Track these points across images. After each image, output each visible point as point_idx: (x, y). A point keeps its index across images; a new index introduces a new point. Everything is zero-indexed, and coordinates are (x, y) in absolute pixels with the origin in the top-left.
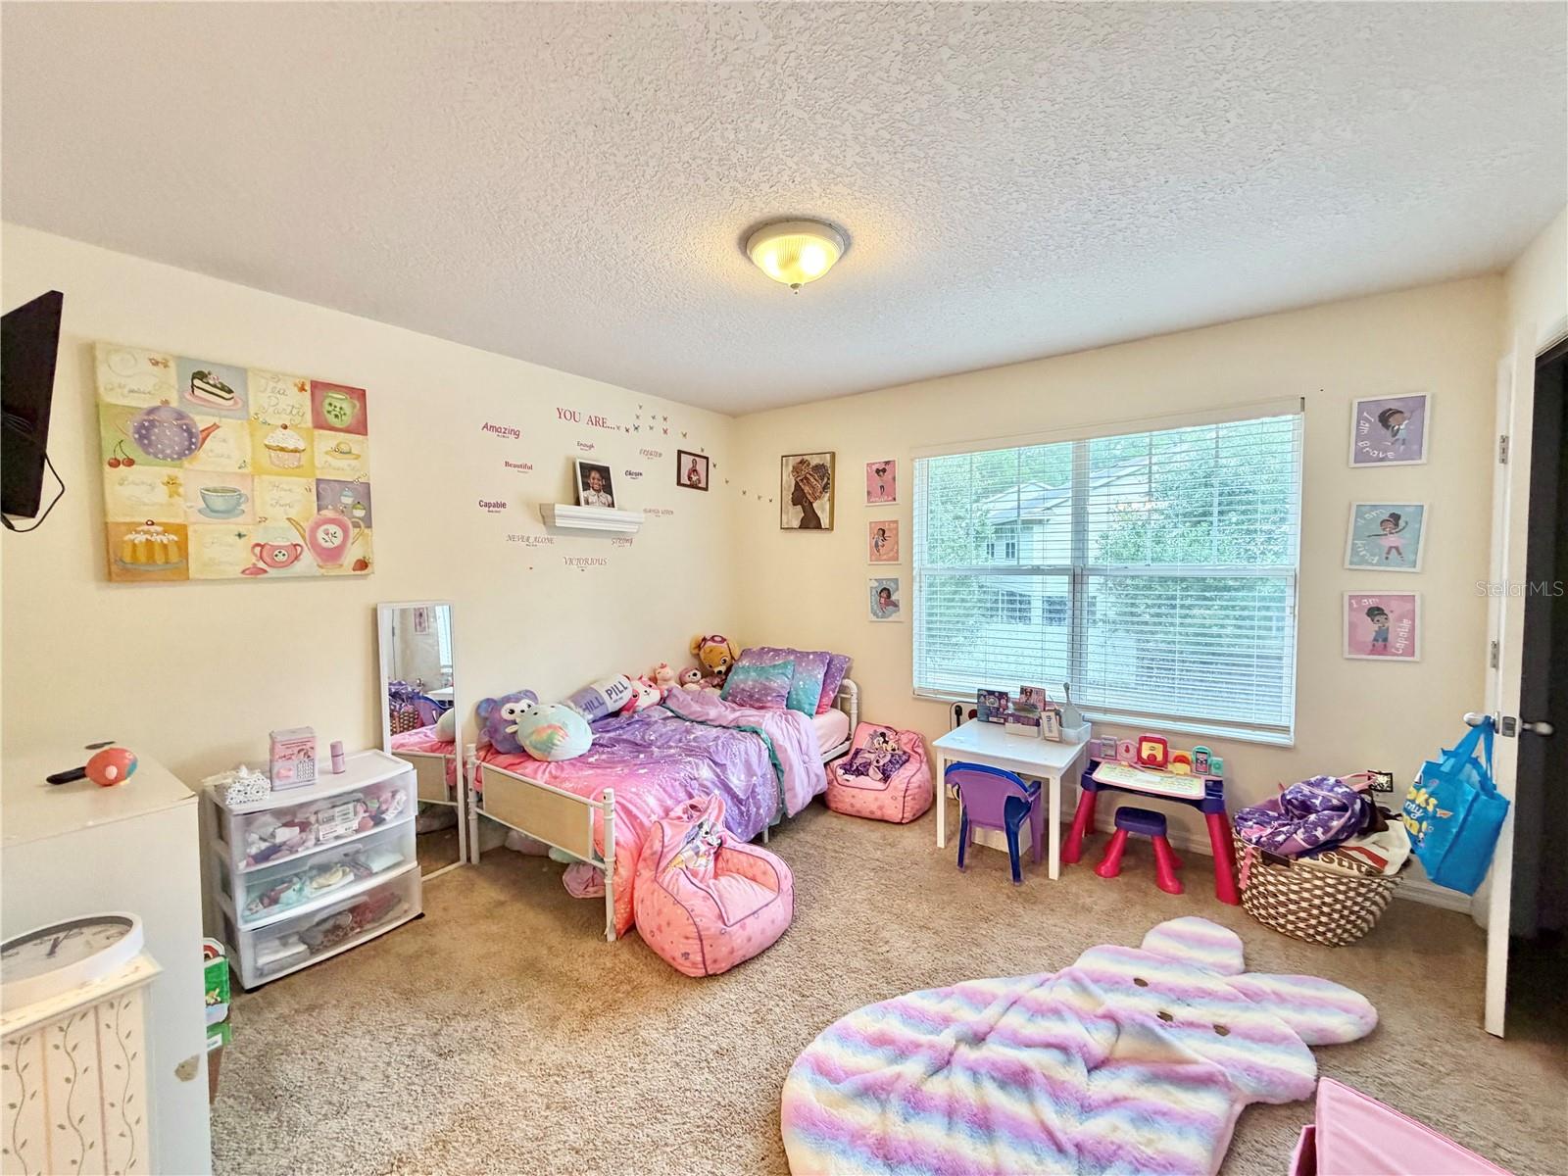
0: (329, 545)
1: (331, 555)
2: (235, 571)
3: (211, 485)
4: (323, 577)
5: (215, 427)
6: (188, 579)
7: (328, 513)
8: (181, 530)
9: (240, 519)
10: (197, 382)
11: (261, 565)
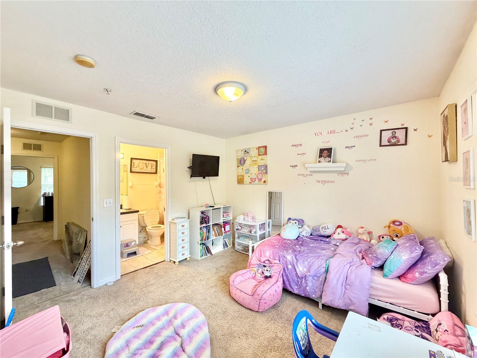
0: (260, 178)
1: (260, 180)
2: (248, 183)
3: (246, 169)
4: (259, 184)
5: (247, 159)
6: (243, 184)
7: (260, 172)
8: (243, 176)
9: (249, 174)
10: (245, 152)
11: (251, 182)
